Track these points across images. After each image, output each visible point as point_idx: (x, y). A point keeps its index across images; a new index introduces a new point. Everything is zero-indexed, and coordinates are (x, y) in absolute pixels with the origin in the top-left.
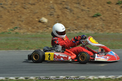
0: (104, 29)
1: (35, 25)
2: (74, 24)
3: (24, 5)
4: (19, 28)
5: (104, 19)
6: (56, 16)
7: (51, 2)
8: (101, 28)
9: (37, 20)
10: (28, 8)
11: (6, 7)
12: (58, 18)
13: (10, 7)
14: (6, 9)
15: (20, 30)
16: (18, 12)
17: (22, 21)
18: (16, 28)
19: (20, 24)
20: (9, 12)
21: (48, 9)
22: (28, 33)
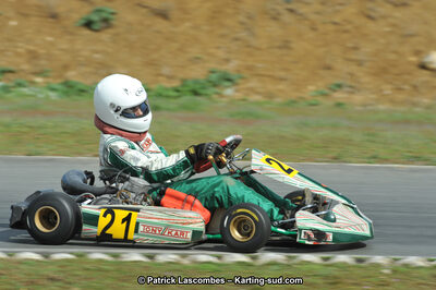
1: (406, 77)
4: (351, 87)
9: (414, 59)
10: (384, 17)
11: (304, 10)
13: (318, 13)
14: (306, 19)
15: (352, 93)
16: (346, 31)
17: (360, 63)
18: (339, 86)
19: (352, 75)
20: (314, 29)
22: (381, 107)
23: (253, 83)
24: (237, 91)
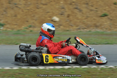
0: (111, 27)
2: (83, 23)
3: (37, 5)
4: (33, 26)
5: (111, 19)
6: (66, 16)
7: (62, 2)
8: (109, 27)
9: (49, 19)
10: (41, 8)
11: (20, 6)
12: (68, 17)
14: (20, 9)
15: (34, 28)
16: (32, 12)
17: (36, 20)
18: (31, 26)
19: (33, 23)
20: (23, 11)
21: (60, 9)
23: (8, 26)
24: (4, 28)
